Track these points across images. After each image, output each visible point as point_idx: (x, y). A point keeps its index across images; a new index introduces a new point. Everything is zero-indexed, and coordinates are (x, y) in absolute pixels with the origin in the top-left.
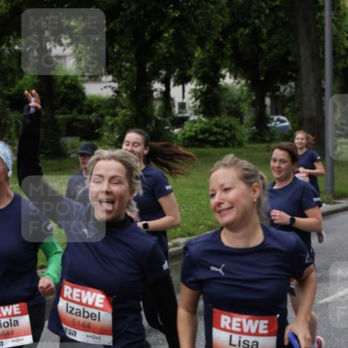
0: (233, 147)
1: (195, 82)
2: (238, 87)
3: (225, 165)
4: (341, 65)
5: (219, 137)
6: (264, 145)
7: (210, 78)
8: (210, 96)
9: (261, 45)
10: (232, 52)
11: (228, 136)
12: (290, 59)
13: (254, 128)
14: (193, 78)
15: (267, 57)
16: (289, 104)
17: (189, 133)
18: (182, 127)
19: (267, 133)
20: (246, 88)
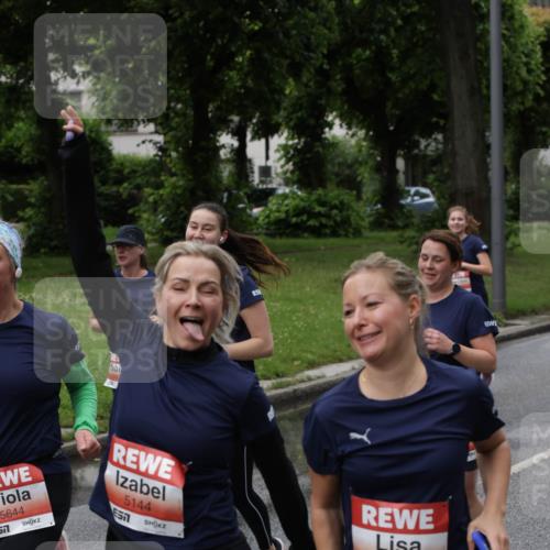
0: (346, 236)
1: (285, 134)
2: (353, 141)
3: (369, 267)
4: (515, 107)
5: (324, 220)
6: (394, 234)
7: (309, 128)
8: (308, 156)
9: (390, 75)
10: (344, 86)
11: (338, 219)
12: (436, 97)
13: (379, 206)
14: (282, 128)
15: (400, 95)
16: (434, 169)
17: (277, 214)
18: (266, 205)
19: (399, 215)
20: (365, 143)
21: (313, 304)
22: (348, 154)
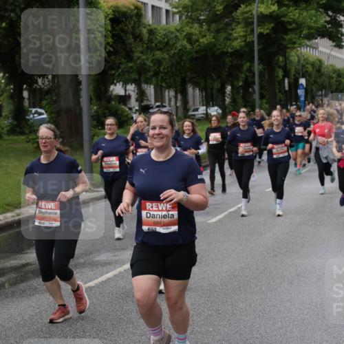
16: (46, 97)
19: (26, 126)
20: (3, 81)
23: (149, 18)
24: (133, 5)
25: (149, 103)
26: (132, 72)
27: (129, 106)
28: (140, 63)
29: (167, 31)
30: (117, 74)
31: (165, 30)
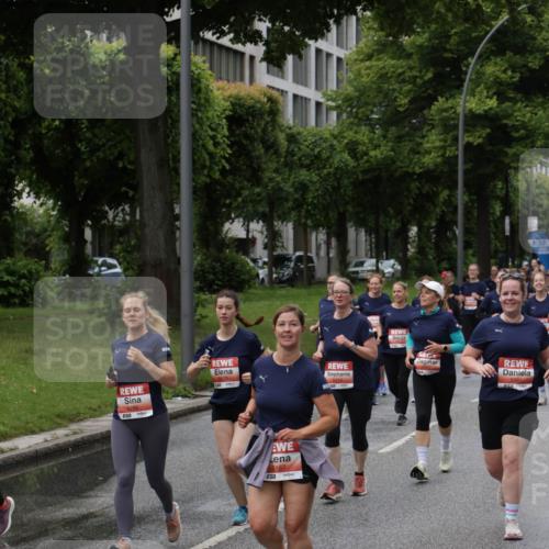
2: (41, 211)
5: (13, 290)
9: (79, 145)
13: (68, 276)
15: (88, 164)
16: (121, 239)
20: (54, 213)
21: (4, 375)
22: (36, 224)
23: (288, 115)
24: (265, 95)
25: (285, 252)
26: (260, 201)
27: (252, 256)
28: (273, 188)
29: (317, 138)
30: (235, 204)
31: (314, 135)
